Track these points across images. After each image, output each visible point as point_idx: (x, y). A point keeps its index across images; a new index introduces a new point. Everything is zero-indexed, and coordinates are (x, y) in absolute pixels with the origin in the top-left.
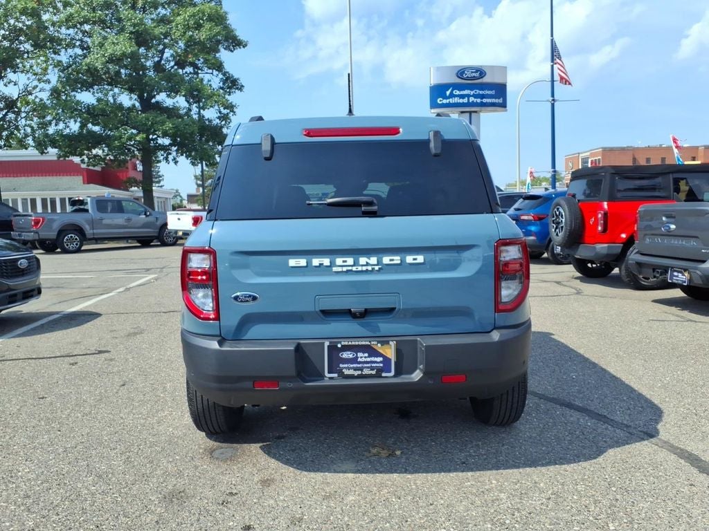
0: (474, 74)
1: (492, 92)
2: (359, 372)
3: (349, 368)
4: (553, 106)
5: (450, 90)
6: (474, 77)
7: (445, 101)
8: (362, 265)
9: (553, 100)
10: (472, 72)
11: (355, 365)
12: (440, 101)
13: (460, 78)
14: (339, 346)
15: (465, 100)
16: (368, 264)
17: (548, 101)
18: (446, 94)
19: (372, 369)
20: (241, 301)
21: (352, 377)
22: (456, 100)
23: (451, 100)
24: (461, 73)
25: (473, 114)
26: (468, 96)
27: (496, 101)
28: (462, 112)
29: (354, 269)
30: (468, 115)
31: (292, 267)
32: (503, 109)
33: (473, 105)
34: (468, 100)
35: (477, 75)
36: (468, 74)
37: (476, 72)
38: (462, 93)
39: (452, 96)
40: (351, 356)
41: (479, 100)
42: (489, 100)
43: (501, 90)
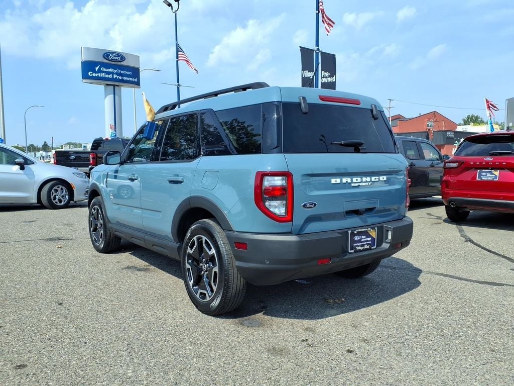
0: (116, 58)
1: (130, 73)
2: (363, 248)
3: (358, 246)
4: (178, 88)
5: (98, 67)
6: (117, 60)
7: (94, 75)
8: (365, 182)
9: (179, 85)
10: (115, 56)
11: (360, 244)
12: (91, 74)
13: (106, 59)
14: (355, 232)
15: (110, 76)
16: (366, 182)
17: (175, 85)
18: (95, 69)
19: (367, 245)
20: (308, 207)
21: (360, 251)
22: (103, 75)
23: (99, 74)
24: (107, 55)
25: (116, 87)
26: (113, 73)
27: (133, 80)
28: (108, 85)
29: (361, 184)
30: (112, 87)
31: (333, 184)
32: (138, 86)
33: (116, 80)
34: (113, 76)
35: (119, 58)
36: (112, 57)
37: (118, 56)
38: (108, 70)
39: (100, 71)
40: (359, 238)
41: (120, 78)
42: (128, 79)
43: (135, 72)
